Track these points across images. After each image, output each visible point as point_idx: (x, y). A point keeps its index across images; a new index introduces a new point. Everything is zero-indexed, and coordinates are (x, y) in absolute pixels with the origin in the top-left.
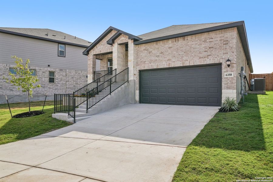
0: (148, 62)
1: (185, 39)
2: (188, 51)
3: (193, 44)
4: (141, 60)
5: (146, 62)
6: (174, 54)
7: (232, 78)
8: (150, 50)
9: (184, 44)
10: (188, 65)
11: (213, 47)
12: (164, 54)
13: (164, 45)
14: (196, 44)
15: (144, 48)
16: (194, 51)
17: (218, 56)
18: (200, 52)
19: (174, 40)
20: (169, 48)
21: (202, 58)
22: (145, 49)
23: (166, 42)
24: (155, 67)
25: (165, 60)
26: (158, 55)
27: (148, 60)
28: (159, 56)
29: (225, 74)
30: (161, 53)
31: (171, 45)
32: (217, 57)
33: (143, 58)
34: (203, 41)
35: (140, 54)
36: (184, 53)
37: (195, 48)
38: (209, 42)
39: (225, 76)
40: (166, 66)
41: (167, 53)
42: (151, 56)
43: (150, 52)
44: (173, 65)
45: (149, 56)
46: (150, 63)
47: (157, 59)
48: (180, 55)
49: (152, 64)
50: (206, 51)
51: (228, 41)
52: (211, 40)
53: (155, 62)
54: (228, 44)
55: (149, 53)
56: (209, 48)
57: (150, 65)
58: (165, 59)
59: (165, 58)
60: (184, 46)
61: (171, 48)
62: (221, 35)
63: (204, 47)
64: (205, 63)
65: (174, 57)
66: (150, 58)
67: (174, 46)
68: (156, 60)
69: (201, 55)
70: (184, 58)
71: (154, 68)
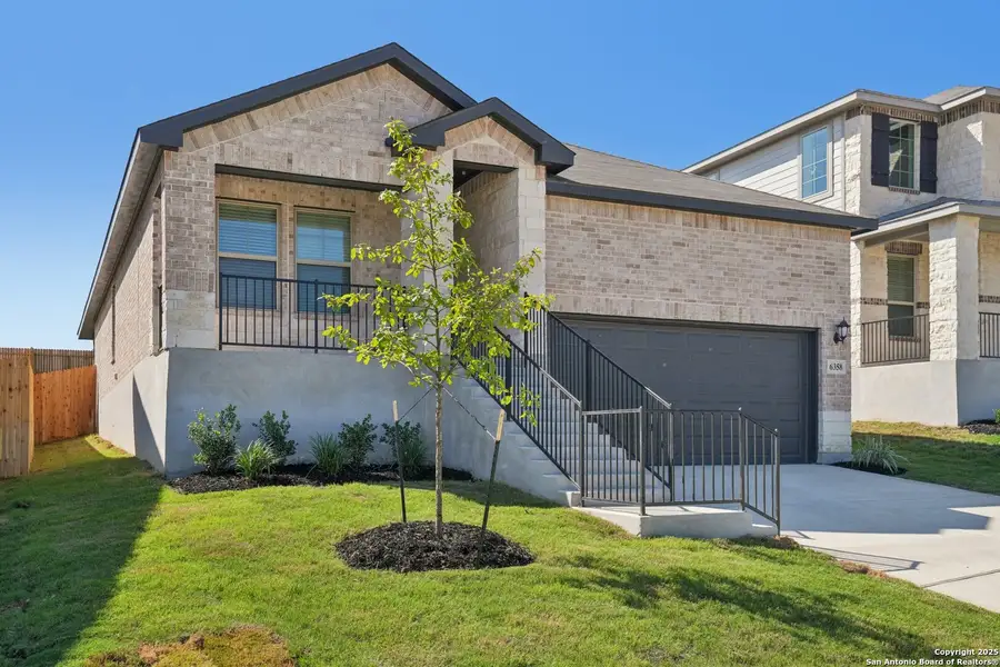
0: (594, 284)
1: (726, 225)
2: (737, 270)
3: (749, 251)
4: (559, 265)
5: (586, 283)
6: (693, 271)
7: (842, 376)
8: (603, 233)
9: (725, 244)
10: (735, 320)
11: (801, 276)
12: (657, 263)
13: (656, 226)
14: (758, 252)
15: (577, 217)
16: (753, 277)
17: (813, 305)
18: (768, 283)
19: (691, 216)
20: (675, 244)
21: (775, 303)
22: (579, 223)
23: (663, 217)
24: (623, 312)
25: (659, 289)
26: (634, 260)
27: (595, 275)
28: (638, 267)
29: (830, 362)
30: (647, 257)
31: (680, 235)
32: (809, 309)
33: (568, 260)
34: (777, 249)
35: (555, 237)
36: (725, 274)
37: (759, 267)
38: (793, 255)
39: (830, 372)
40: (664, 314)
41: (670, 264)
42: (604, 258)
43: (600, 241)
44: (687, 314)
45: (597, 258)
46: (604, 290)
47: (633, 277)
48: (711, 278)
49: (611, 294)
50: (783, 284)
51: (834, 264)
52: (796, 250)
53: (622, 286)
54: (833, 273)
55: (599, 247)
56: (792, 275)
57: (602, 297)
58: (662, 284)
59: (659, 279)
60: (723, 249)
61: (683, 245)
62: (818, 243)
63: (779, 269)
64: (781, 323)
65: (694, 282)
66: (602, 269)
67: (693, 241)
68: (628, 281)
69: (773, 294)
70: (726, 294)
71: (618, 314)
